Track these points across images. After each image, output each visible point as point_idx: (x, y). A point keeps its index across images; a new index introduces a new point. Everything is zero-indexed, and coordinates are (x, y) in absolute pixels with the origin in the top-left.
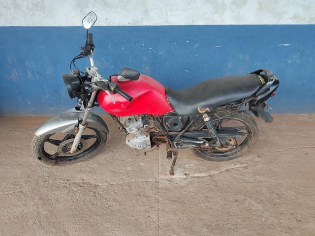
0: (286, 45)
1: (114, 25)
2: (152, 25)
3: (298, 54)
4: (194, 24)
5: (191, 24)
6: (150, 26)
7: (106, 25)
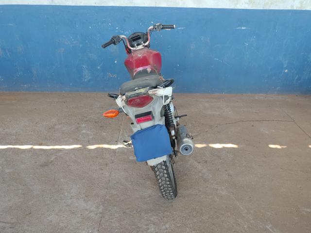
0: (243, 28)
1: (81, 5)
2: (118, 5)
3: (255, 37)
4: (158, 6)
5: (154, 6)
6: (116, 7)
7: (73, 5)
